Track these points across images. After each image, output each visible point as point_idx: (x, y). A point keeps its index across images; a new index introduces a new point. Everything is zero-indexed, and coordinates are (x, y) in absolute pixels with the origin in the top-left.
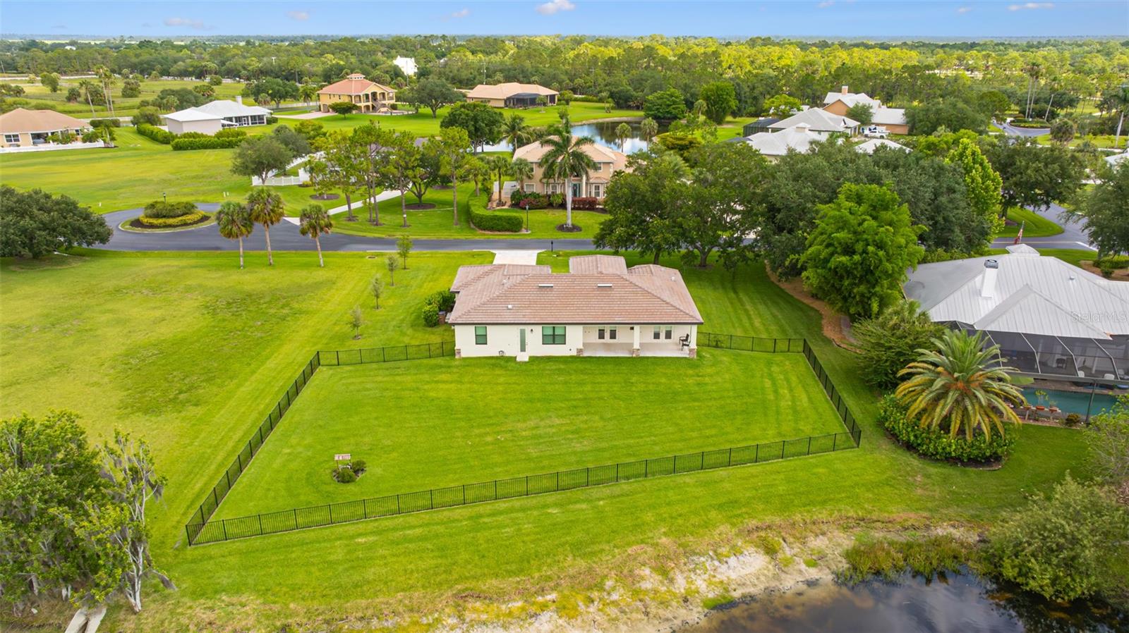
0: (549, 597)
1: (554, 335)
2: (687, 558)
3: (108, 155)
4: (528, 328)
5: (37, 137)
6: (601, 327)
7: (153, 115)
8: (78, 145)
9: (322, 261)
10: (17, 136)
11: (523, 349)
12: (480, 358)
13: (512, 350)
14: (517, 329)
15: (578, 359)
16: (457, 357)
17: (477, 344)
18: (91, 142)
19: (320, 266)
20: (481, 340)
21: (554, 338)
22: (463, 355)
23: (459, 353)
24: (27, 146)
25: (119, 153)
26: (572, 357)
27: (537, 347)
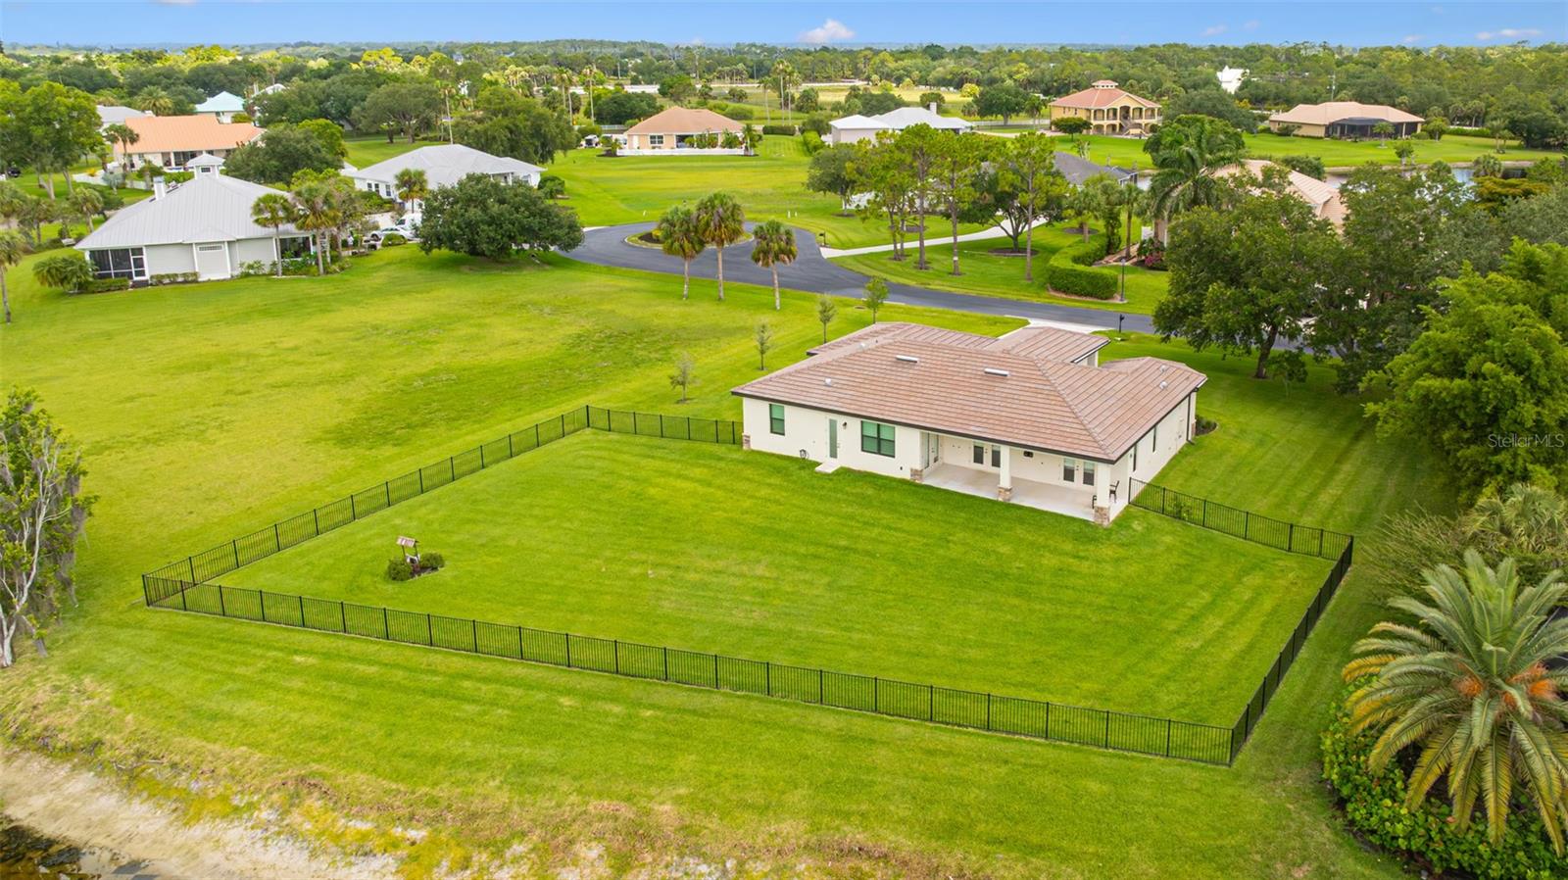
0: (412, 834)
1: (879, 439)
2: (682, 856)
3: (749, 163)
4: (840, 420)
5: (681, 139)
6: (979, 443)
7: (822, 121)
8: (718, 151)
9: (778, 302)
10: (661, 137)
11: (834, 454)
12: (773, 455)
13: (819, 453)
14: (824, 419)
15: (911, 487)
16: (745, 447)
17: (772, 432)
18: (731, 147)
19: (775, 308)
20: (777, 426)
21: (879, 444)
22: (754, 446)
23: (748, 442)
24: (668, 149)
25: (759, 163)
26: (903, 482)
27: (853, 456)
